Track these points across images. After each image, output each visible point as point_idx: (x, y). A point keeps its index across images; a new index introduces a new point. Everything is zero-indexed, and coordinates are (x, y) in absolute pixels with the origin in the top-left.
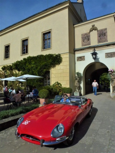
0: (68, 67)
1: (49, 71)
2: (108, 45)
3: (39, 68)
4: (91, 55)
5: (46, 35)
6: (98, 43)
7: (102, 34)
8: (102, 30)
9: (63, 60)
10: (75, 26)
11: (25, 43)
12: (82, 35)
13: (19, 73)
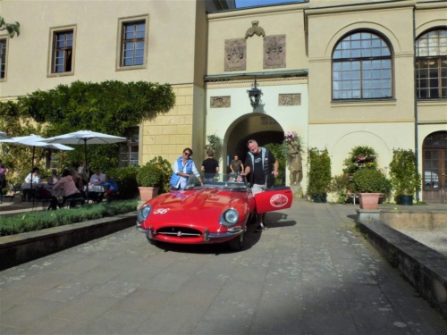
0: (190, 121)
1: (138, 128)
2: (286, 76)
3: (110, 116)
4: (247, 95)
5: (129, 27)
6: (264, 68)
7: (275, 48)
8: (274, 38)
9: (178, 101)
10: (210, 16)
11: (64, 41)
12: (227, 42)
13: (39, 128)
